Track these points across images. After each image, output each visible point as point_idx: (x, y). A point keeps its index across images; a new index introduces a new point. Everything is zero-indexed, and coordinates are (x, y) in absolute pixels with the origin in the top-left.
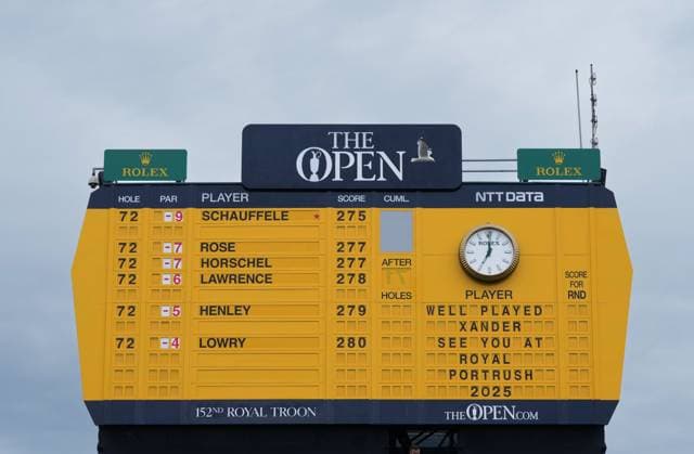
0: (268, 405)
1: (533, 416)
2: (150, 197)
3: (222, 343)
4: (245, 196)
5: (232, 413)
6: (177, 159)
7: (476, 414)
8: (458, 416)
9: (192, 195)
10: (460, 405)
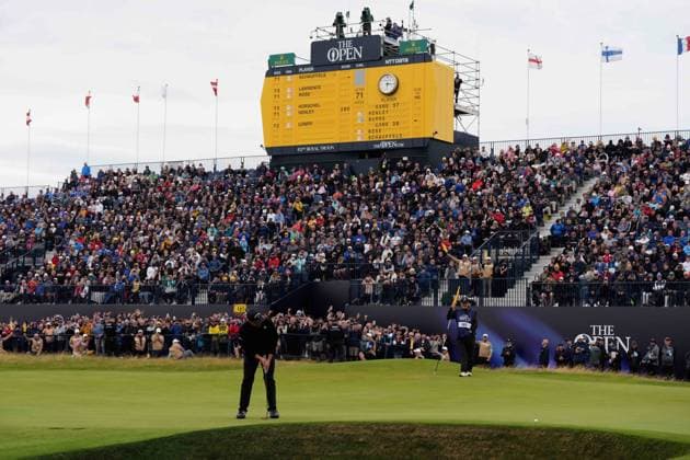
0: (319, 146)
1: (402, 145)
2: (283, 72)
3: (305, 124)
4: (312, 69)
5: (308, 149)
6: (291, 57)
7: (384, 145)
8: (377, 146)
9: (296, 70)
10: (379, 142)
